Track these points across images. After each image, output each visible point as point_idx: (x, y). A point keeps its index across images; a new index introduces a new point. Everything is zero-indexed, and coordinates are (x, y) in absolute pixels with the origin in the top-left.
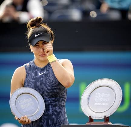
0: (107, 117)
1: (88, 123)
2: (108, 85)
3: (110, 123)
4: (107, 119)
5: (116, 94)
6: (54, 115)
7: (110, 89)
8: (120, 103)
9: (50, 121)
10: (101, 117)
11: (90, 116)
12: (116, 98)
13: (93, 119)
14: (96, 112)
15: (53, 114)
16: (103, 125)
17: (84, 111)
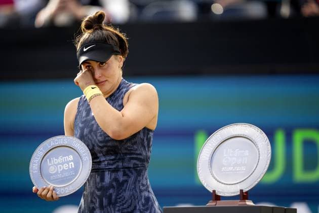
0: (244, 192)
1: (211, 204)
2: (246, 134)
3: (250, 203)
4: (244, 196)
5: (260, 150)
6: (113, 187)
7: (250, 142)
8: (267, 166)
9: (104, 199)
10: (234, 191)
11: (214, 191)
12: (261, 158)
13: (219, 196)
14: (225, 184)
15: (111, 186)
16: (237, 207)
17: (204, 182)
